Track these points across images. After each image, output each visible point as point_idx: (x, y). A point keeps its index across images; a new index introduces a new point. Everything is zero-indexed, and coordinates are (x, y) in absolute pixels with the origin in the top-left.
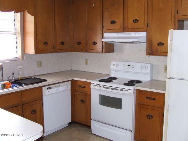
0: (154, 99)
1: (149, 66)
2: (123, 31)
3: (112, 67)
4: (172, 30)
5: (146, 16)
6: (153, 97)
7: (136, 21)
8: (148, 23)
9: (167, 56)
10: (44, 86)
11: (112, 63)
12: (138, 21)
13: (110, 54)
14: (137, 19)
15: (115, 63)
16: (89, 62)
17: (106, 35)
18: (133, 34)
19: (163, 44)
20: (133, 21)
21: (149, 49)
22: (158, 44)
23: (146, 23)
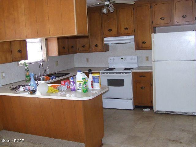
0: (145, 76)
1: (136, 57)
2: (118, 36)
3: (109, 61)
4: (153, 34)
5: (133, 25)
6: (144, 75)
7: (126, 29)
8: (134, 30)
9: (151, 49)
10: (70, 77)
11: (109, 58)
12: (128, 29)
13: (107, 53)
14: (127, 27)
15: (112, 58)
16: (89, 60)
17: (105, 39)
18: (125, 38)
19: (145, 42)
20: (125, 29)
21: (136, 46)
22: (142, 43)
23: (133, 30)
